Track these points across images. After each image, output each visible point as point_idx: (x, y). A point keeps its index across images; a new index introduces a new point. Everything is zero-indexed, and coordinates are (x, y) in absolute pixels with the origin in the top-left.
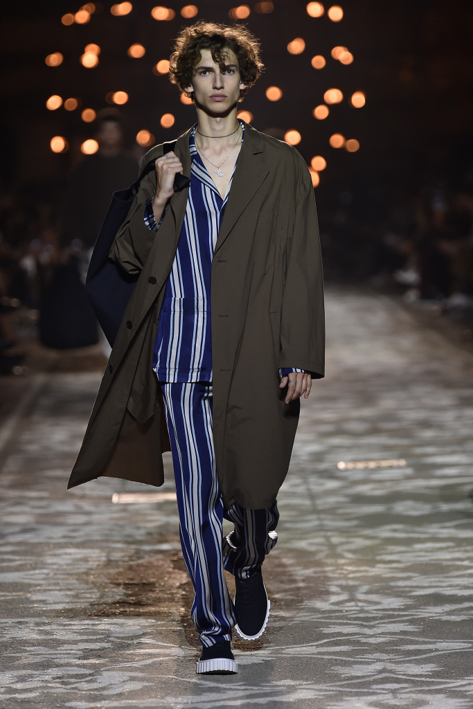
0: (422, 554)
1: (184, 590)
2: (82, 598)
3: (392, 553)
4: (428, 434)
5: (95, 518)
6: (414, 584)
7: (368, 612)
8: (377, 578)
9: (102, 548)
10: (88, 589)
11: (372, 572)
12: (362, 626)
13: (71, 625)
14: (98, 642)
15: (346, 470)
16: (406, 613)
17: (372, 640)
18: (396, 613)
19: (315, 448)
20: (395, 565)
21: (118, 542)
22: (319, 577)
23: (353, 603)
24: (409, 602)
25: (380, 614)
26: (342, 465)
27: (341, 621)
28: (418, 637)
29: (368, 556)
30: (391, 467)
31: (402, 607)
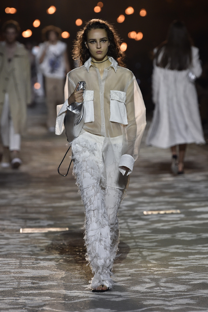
0: (194, 261)
1: (64, 281)
2: (8, 285)
3: (177, 261)
4: (191, 196)
5: (11, 241)
6: (191, 278)
7: (167, 293)
8: (170, 275)
9: (17, 258)
10: (11, 280)
11: (167, 271)
12: (164, 300)
13: (3, 300)
14: (19, 309)
15: (148, 215)
16: (188, 293)
17: (171, 308)
18: (182, 293)
19: (130, 203)
20: (179, 267)
21: (25, 254)
22: (138, 274)
23: (158, 288)
24: (189, 287)
25: (174, 294)
26: (145, 213)
27: (152, 298)
28: (196, 306)
29: (164, 262)
30: (172, 213)
31: (186, 290)
